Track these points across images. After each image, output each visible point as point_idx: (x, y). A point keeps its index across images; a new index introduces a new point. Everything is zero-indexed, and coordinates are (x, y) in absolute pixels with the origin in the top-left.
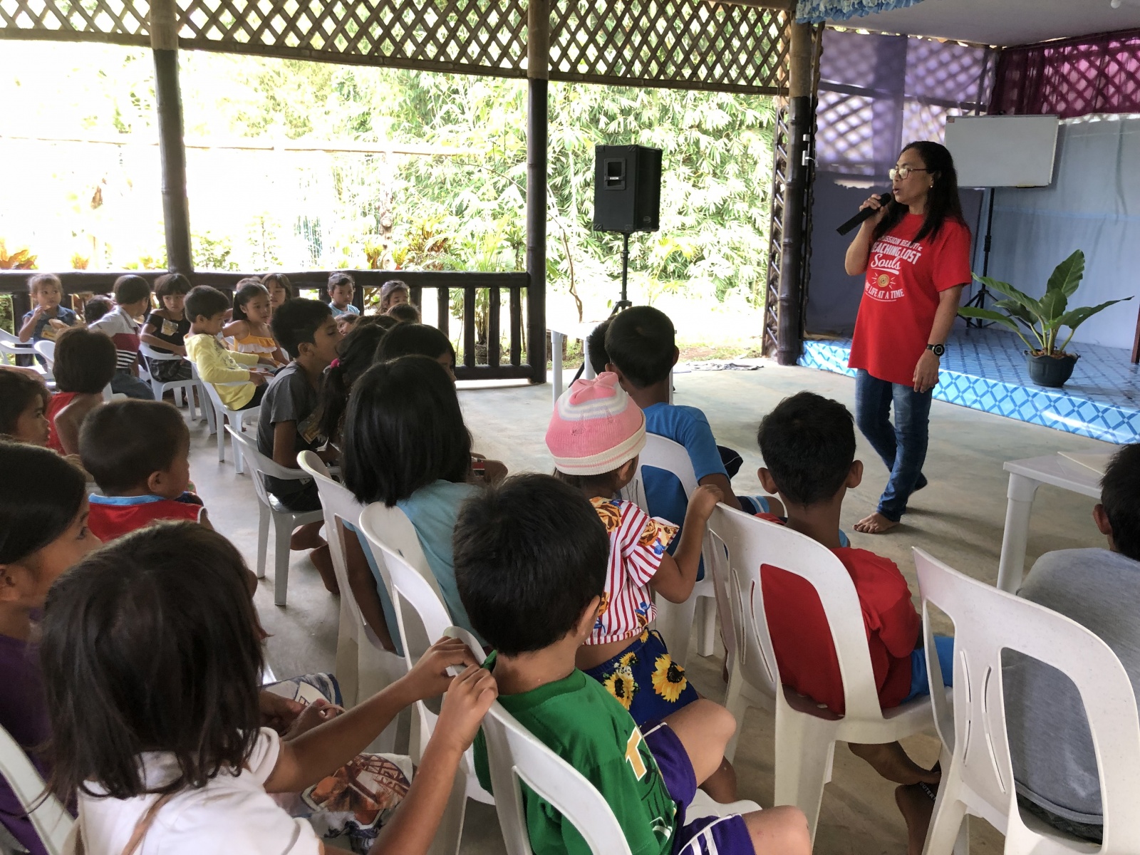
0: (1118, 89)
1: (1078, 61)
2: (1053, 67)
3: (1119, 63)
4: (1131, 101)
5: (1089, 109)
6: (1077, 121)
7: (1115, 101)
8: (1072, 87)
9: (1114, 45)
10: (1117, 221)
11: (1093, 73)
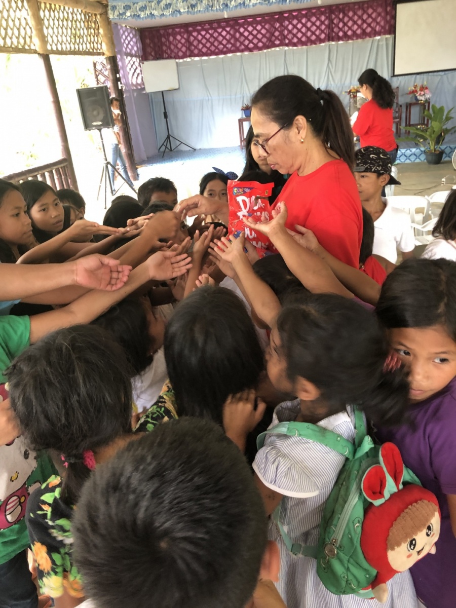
0: (196, 47)
1: (176, 36)
2: (166, 39)
3: (193, 36)
4: (203, 52)
5: (184, 56)
6: (181, 61)
7: (196, 52)
8: (176, 46)
9: (191, 29)
10: (208, 100)
11: (183, 41)
